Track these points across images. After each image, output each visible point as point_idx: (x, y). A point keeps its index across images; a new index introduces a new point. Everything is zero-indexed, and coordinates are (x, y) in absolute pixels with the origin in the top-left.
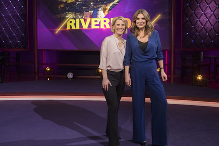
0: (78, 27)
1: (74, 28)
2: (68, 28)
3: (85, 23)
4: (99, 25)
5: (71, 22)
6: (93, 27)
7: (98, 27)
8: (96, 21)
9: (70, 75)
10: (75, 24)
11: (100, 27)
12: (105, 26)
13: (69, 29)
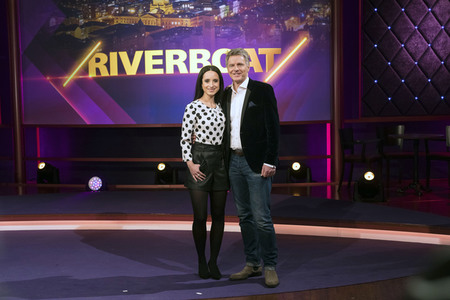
0: (114, 72)
1: (104, 73)
2: (92, 75)
3: (131, 63)
4: (163, 66)
5: (98, 60)
6: (149, 71)
7: (160, 71)
8: (155, 57)
9: (95, 183)
10: (108, 65)
11: (165, 71)
12: (176, 67)
13: (95, 75)
